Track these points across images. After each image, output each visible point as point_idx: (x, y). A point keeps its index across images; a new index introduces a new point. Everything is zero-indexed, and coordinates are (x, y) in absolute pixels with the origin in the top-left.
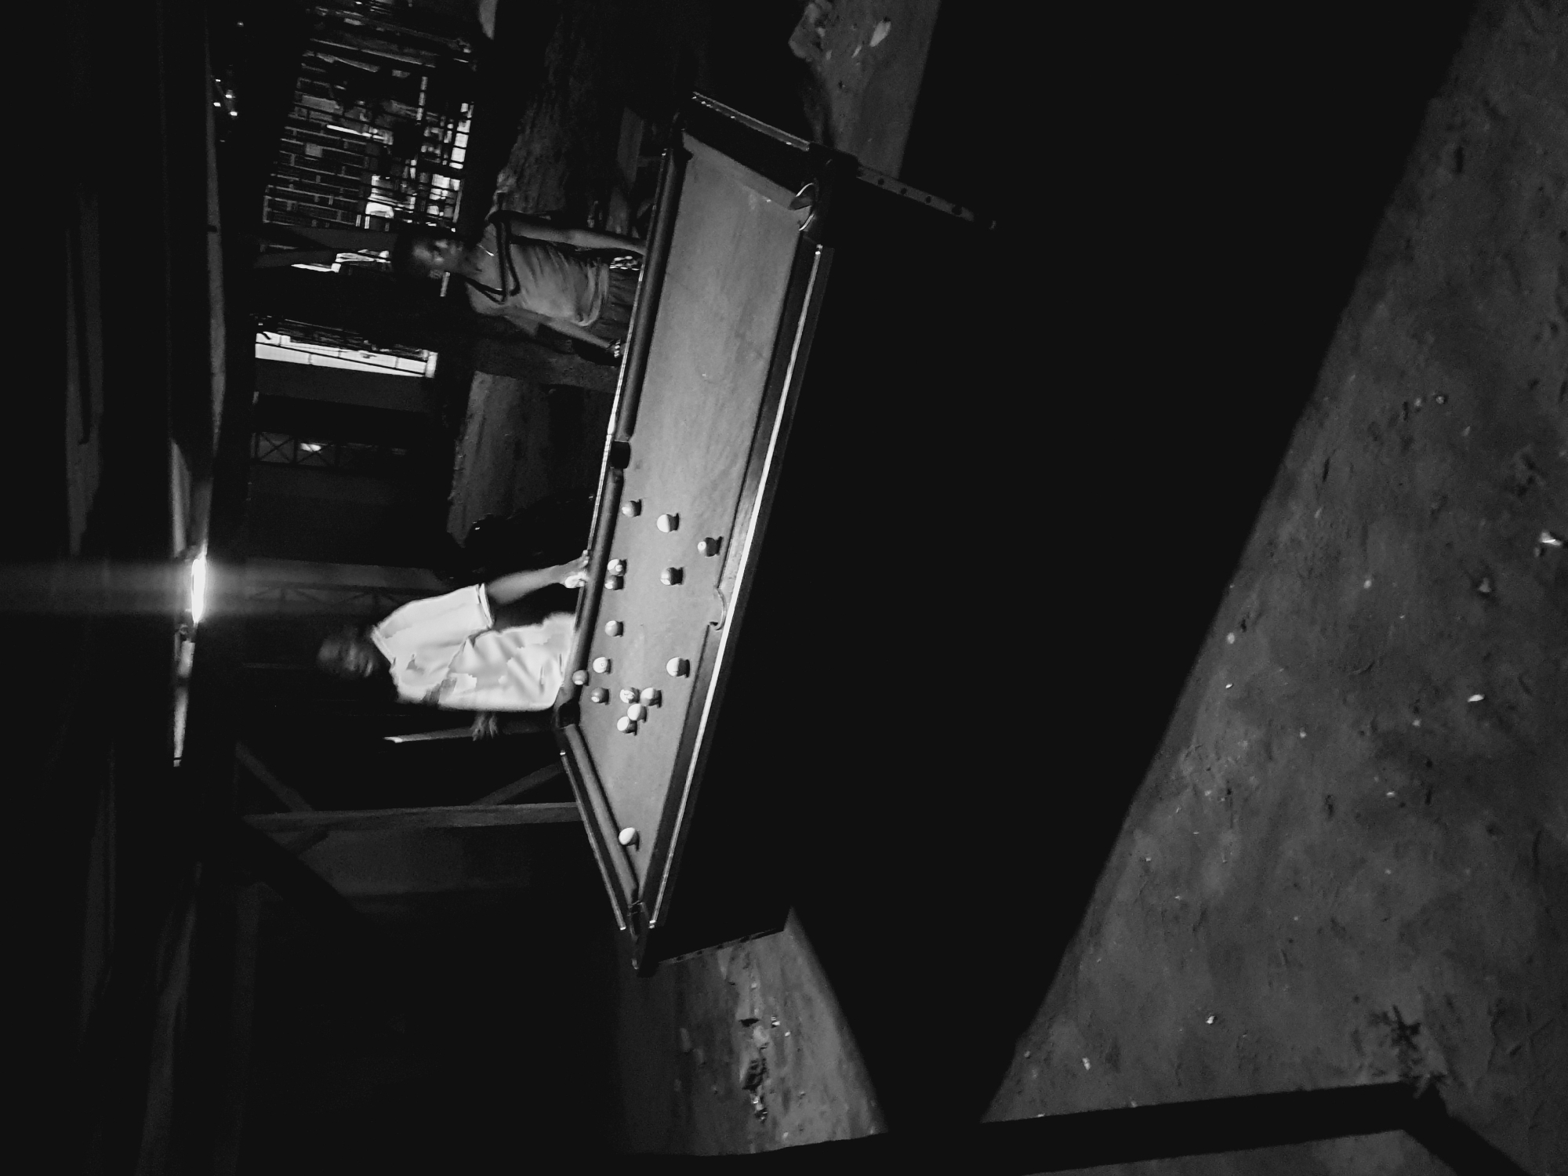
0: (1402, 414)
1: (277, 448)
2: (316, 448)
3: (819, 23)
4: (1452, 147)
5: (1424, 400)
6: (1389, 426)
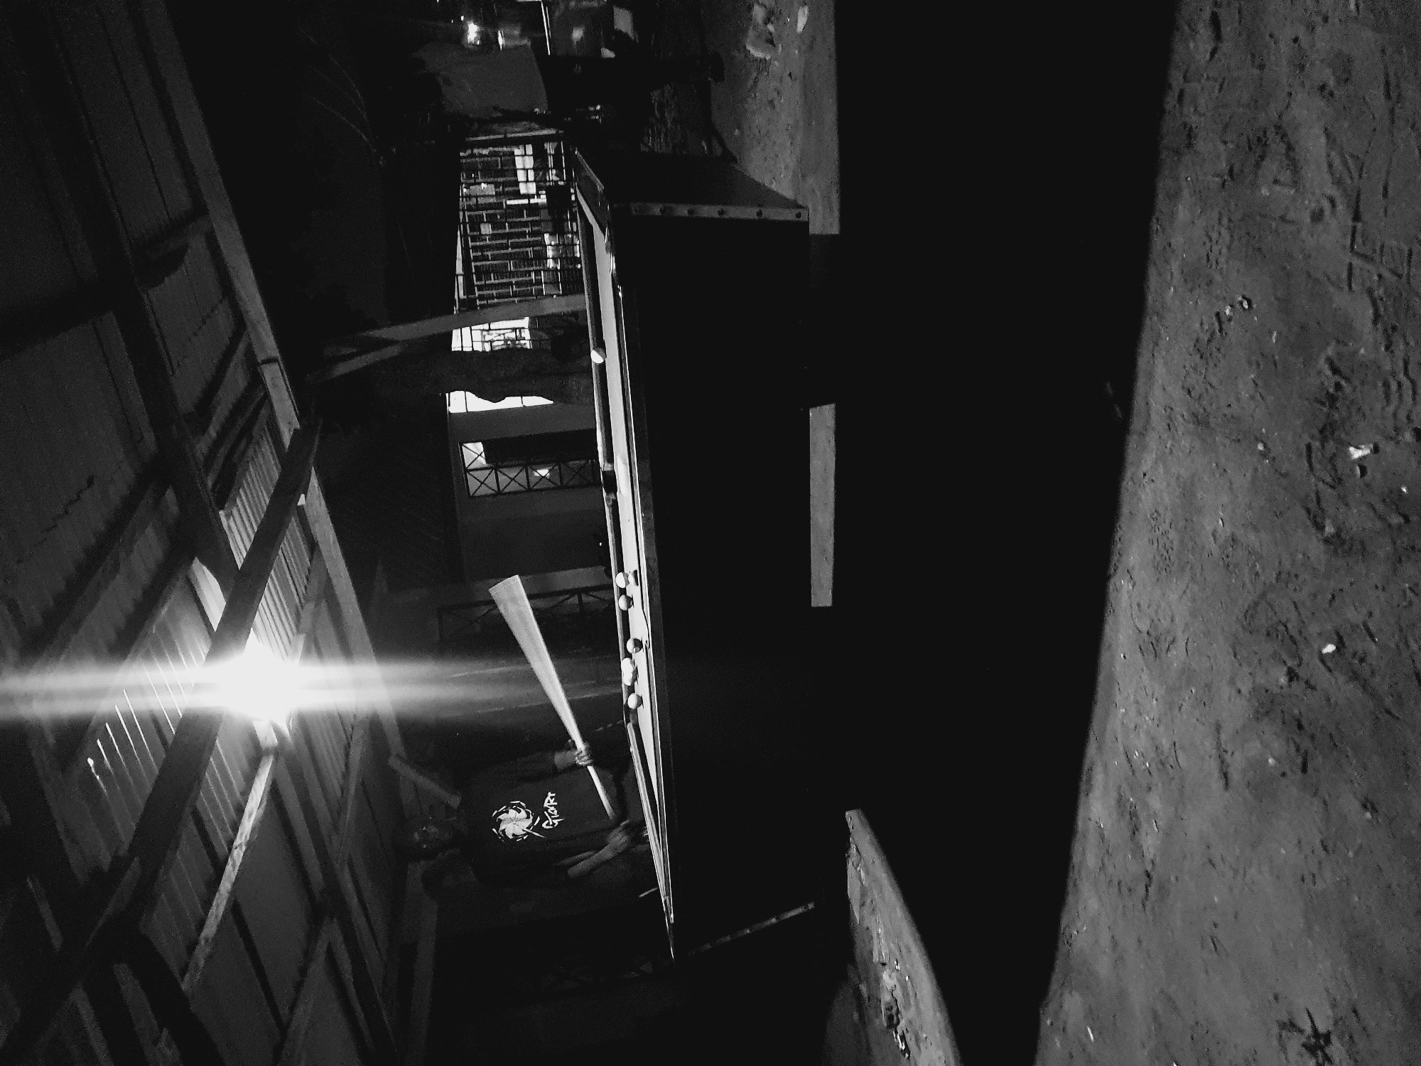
0: (1217, 324)
2: (544, 472)
3: (767, 21)
5: (1231, 306)
6: (1209, 341)
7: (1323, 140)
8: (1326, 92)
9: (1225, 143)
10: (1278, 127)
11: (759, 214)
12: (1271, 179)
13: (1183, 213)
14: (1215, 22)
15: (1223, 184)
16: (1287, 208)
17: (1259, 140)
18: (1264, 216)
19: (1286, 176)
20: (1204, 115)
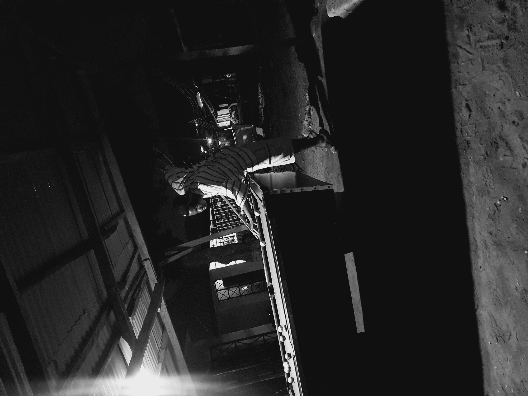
0: (495, 207)
1: (234, 292)
2: (245, 288)
3: (309, 125)
4: (464, 104)
5: (500, 200)
6: (494, 214)
7: (519, 140)
8: (515, 124)
9: (482, 144)
10: (501, 137)
11: (315, 188)
12: (503, 154)
13: (472, 170)
14: (468, 106)
15: (485, 158)
16: (512, 164)
17: (495, 142)
18: (504, 167)
19: (508, 153)
20: (471, 136)
